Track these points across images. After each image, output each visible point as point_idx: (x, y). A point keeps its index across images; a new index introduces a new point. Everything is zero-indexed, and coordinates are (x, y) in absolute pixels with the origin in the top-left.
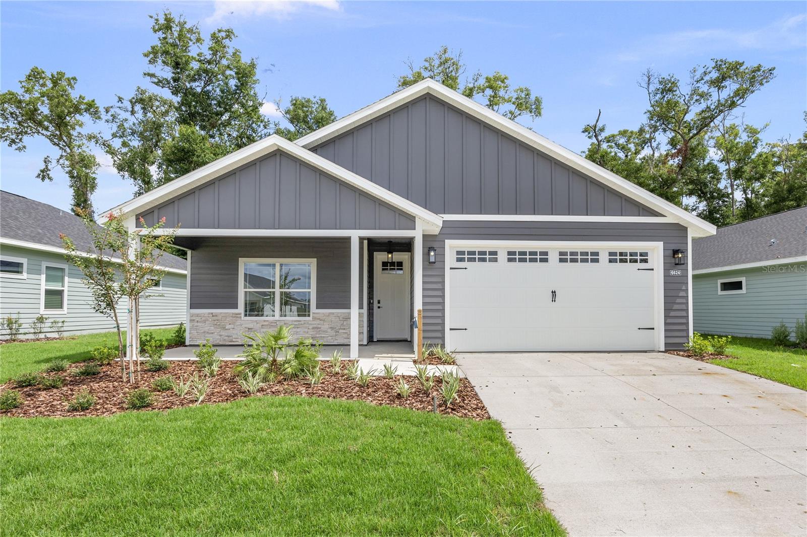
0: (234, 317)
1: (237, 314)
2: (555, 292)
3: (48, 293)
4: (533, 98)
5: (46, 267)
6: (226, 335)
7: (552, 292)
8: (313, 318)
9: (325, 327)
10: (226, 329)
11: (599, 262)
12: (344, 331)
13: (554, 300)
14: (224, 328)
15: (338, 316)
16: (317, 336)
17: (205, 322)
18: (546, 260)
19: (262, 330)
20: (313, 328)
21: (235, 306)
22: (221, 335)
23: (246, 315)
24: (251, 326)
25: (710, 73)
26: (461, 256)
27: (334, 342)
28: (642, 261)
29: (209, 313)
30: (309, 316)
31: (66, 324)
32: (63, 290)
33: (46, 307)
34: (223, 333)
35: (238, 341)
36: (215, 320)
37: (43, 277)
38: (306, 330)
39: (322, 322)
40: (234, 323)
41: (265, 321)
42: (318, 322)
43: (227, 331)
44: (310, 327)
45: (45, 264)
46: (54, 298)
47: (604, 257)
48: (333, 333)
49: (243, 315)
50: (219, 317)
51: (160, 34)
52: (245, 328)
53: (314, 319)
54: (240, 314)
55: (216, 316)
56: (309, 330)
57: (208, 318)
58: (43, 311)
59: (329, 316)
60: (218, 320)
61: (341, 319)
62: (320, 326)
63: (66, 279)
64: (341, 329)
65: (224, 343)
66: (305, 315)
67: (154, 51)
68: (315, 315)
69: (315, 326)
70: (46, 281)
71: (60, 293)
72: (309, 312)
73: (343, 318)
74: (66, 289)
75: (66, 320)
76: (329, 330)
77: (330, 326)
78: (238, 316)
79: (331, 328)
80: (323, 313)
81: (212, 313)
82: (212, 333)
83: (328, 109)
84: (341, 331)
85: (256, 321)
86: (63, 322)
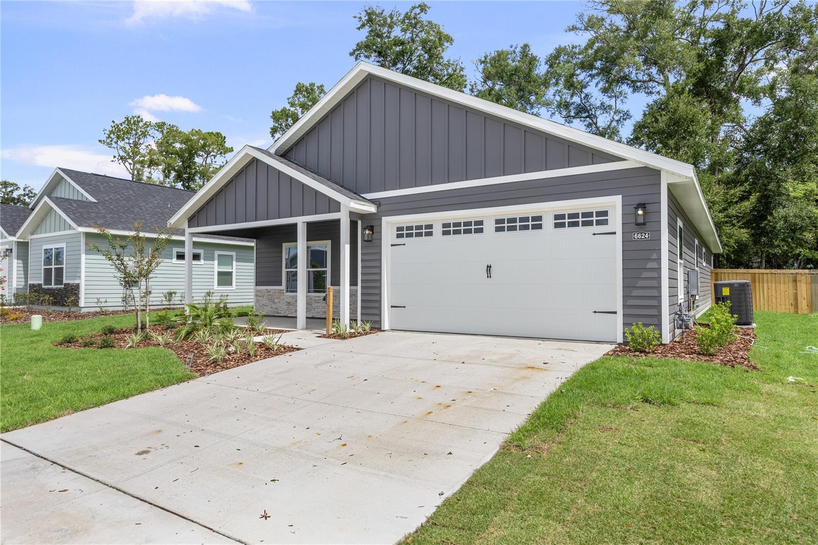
0: (280, 293)
1: (281, 290)
2: (490, 267)
3: (220, 274)
5: (218, 255)
6: (275, 307)
7: (488, 267)
11: (541, 229)
13: (489, 276)
14: (274, 302)
17: (263, 296)
18: (481, 231)
21: (279, 283)
22: (272, 308)
23: (287, 291)
24: (289, 300)
26: (402, 233)
28: (599, 223)
31: (229, 298)
32: (232, 272)
33: (218, 285)
34: (274, 306)
35: (281, 313)
36: (269, 295)
37: (216, 262)
40: (280, 298)
43: (276, 304)
45: (217, 253)
46: (225, 278)
47: (548, 222)
49: (284, 291)
50: (271, 293)
51: (367, 29)
52: (287, 302)
54: (283, 290)
55: (270, 291)
57: (265, 293)
58: (216, 287)
63: (234, 263)
65: (274, 314)
67: (359, 47)
70: (218, 265)
71: (230, 274)
74: (234, 271)
75: (229, 294)
78: (282, 292)
81: (267, 290)
82: (267, 306)
85: (292, 296)
86: (227, 296)
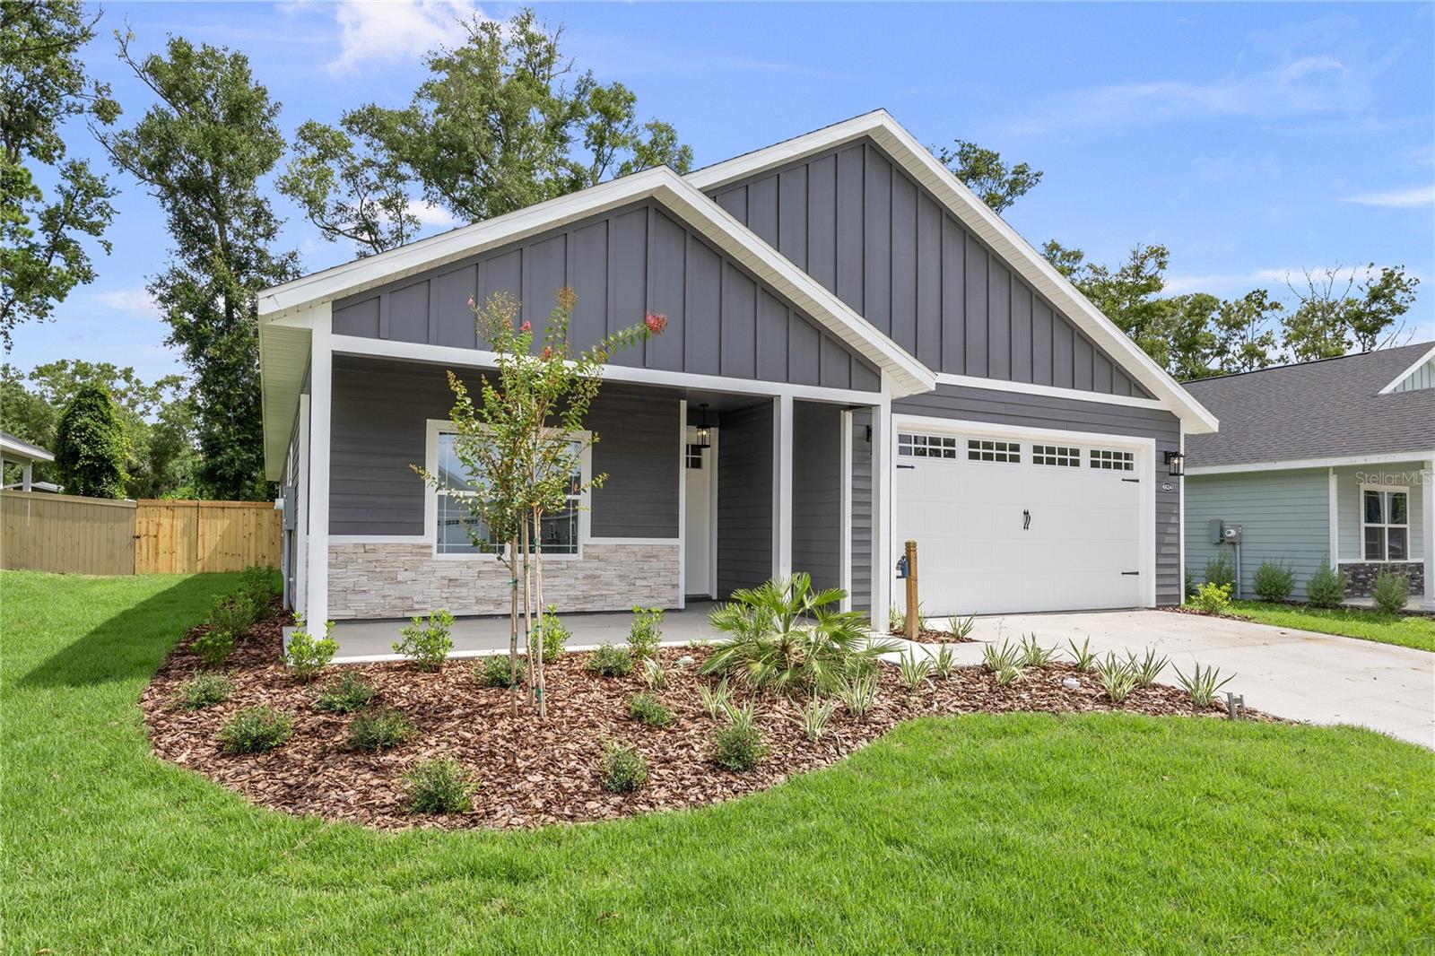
0: (417, 554)
1: (423, 547)
2: (1028, 514)
4: (679, 144)
6: (398, 594)
7: (1025, 513)
8: (584, 557)
9: (609, 574)
10: (399, 582)
11: (1079, 466)
12: (645, 583)
13: (1026, 527)
14: (393, 580)
15: (634, 553)
16: (594, 593)
18: (1017, 459)
19: (479, 583)
20: (586, 577)
21: (420, 531)
23: (440, 550)
24: (454, 574)
25: (949, 161)
26: (905, 444)
27: (625, 606)
28: (1127, 467)
29: (356, 545)
30: (575, 551)
34: (391, 591)
36: (371, 562)
38: (572, 581)
39: (602, 564)
40: (415, 569)
41: (485, 562)
42: (596, 564)
43: (400, 586)
44: (580, 576)
47: (1085, 459)
48: (623, 586)
49: (434, 549)
50: (381, 556)
52: (442, 578)
53: (588, 557)
54: (430, 547)
55: (374, 551)
56: (577, 582)
57: (354, 556)
59: (616, 551)
60: (377, 561)
61: (639, 558)
62: (598, 573)
64: (640, 578)
65: (393, 615)
66: (566, 551)
68: (588, 550)
69: (589, 572)
72: (575, 542)
73: (643, 557)
76: (616, 581)
77: (618, 573)
78: (425, 551)
79: (620, 576)
80: (605, 546)
81: (364, 545)
82: (365, 591)
83: (253, 83)
84: (639, 583)
85: (466, 562)
